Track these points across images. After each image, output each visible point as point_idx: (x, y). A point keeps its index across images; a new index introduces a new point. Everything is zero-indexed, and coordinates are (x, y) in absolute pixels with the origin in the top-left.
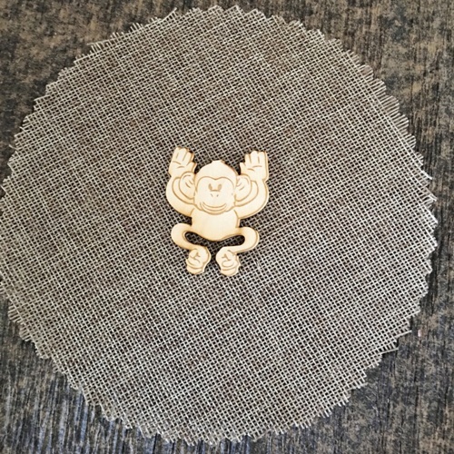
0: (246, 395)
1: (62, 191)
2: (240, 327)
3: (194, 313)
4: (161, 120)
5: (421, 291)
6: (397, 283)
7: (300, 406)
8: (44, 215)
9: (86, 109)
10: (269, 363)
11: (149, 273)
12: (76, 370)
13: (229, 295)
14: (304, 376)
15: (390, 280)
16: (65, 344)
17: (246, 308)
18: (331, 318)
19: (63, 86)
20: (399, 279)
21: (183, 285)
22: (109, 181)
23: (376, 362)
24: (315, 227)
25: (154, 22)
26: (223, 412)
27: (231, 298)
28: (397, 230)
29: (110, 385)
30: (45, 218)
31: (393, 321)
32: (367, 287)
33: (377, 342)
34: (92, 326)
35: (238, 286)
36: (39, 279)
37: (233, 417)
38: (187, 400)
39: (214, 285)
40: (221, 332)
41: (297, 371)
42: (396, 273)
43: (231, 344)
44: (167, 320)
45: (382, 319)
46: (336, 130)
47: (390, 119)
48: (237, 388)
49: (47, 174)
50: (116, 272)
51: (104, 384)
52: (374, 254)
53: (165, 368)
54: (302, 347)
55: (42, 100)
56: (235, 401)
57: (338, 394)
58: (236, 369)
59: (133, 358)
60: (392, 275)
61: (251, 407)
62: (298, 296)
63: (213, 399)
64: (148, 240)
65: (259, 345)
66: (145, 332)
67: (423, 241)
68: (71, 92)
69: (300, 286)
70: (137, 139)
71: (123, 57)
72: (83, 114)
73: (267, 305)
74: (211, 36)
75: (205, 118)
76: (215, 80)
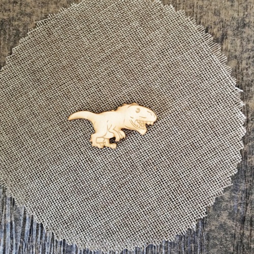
0: (136, 224)
1: (25, 110)
2: (131, 185)
3: (104, 177)
4: (80, 65)
5: (237, 160)
6: (223, 156)
7: (167, 229)
8: (15, 124)
9: (36, 61)
10: (149, 205)
11: (77, 156)
12: (39, 213)
13: (124, 166)
14: (170, 212)
15: (219, 154)
16: (31, 198)
17: (134, 174)
18: (184, 178)
19: (22, 48)
20: (224, 153)
21: (97, 162)
22: (52, 103)
23: (212, 202)
24: (173, 124)
25: (73, 6)
26: (123, 234)
27: (125, 168)
28: (222, 124)
29: (58, 221)
30: (16, 126)
31: (221, 178)
32: (205, 159)
33: (212, 191)
34: (46, 187)
35: (129, 161)
36: (14, 161)
37: (129, 237)
38: (102, 228)
39: (115, 161)
40: (120, 188)
41: (165, 209)
42: (222, 149)
43: (126, 195)
44: (89, 182)
45: (215, 177)
46: (184, 65)
47: (216, 57)
48: (131, 220)
49: (16, 101)
50: (58, 155)
51: (55, 220)
52: (208, 138)
53: (89, 210)
54: (168, 195)
55: (11, 57)
56: (130, 228)
57: (190, 221)
58: (130, 209)
59: (70, 205)
60: (220, 151)
61: (139, 230)
62: (164, 166)
63: (117, 227)
64: (76, 136)
65: (142, 195)
66: (76, 190)
67: (238, 129)
68: (27, 52)
69: (165, 160)
70: (66, 77)
71: (56, 29)
72: (35, 64)
73: (146, 172)
74: (107, 13)
75: (105, 63)
76: (110, 39)
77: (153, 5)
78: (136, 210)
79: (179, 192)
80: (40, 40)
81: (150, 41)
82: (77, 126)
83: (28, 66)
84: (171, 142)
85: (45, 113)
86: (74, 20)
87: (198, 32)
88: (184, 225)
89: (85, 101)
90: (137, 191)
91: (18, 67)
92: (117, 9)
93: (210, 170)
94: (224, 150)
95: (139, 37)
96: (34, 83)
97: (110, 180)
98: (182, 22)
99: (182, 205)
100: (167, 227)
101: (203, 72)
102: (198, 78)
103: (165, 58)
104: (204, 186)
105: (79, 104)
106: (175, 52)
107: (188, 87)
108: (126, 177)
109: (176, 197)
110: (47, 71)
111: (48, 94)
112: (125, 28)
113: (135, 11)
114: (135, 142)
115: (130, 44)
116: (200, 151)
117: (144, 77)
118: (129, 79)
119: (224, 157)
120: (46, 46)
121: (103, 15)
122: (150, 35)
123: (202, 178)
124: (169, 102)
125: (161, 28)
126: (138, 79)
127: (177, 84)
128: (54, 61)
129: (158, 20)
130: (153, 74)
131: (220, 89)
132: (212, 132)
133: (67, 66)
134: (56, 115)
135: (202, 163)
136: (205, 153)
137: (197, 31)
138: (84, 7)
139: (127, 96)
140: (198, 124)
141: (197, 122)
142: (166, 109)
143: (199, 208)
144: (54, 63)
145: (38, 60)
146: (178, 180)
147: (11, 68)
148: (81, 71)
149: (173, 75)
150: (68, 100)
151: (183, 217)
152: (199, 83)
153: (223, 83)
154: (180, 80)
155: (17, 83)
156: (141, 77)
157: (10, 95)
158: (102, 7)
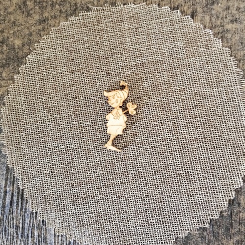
0: (107, 226)
1: (49, 82)
3: (95, 172)
4: (114, 61)
5: (223, 207)
6: (212, 197)
7: (133, 242)
8: (36, 91)
9: (76, 42)
10: (125, 213)
11: (78, 142)
12: (24, 179)
13: (117, 169)
14: (142, 228)
15: (208, 194)
16: (23, 163)
17: (123, 180)
18: (167, 202)
19: (69, 25)
20: (214, 195)
21: (94, 155)
22: (75, 85)
23: (183, 235)
24: (177, 150)
25: (130, 5)
26: (92, 229)
27: (117, 171)
28: (223, 168)
29: (39, 193)
31: (201, 217)
32: (194, 193)
34: (40, 159)
35: (123, 166)
36: (21, 124)
37: (96, 234)
38: (75, 216)
39: (110, 161)
40: (106, 187)
41: (138, 223)
42: (213, 191)
43: (108, 196)
44: (79, 170)
45: (196, 213)
46: (209, 100)
47: (242, 105)
48: (104, 220)
49: (45, 70)
50: (62, 135)
51: (36, 191)
52: (204, 176)
53: (70, 195)
54: (146, 212)
55: (56, 30)
56: (100, 227)
58: (106, 210)
59: (55, 183)
60: (210, 192)
61: (107, 233)
62: (154, 184)
63: (89, 221)
64: (84, 124)
65: (123, 202)
66: (66, 172)
67: (235, 180)
68: (72, 30)
69: (157, 179)
70: (98, 67)
71: (107, 20)
72: (75, 44)
73: (135, 183)
74: (158, 24)
75: (138, 69)
76: (152, 48)
77: (204, 33)
78: (111, 213)
79: (157, 214)
80: (88, 24)
81: (188, 65)
82: (90, 116)
83: (68, 43)
84: (169, 165)
85: (65, 92)
86: (126, 18)
87: (236, 75)
90: (120, 196)
91: (59, 41)
92: (169, 24)
93: (194, 206)
95: (179, 57)
96: (67, 61)
97: (99, 176)
98: (224, 59)
99: (155, 226)
100: (133, 240)
101: (225, 113)
102: (218, 117)
103: (194, 86)
104: (182, 217)
105: (99, 96)
106: (206, 84)
107: (204, 121)
108: (114, 179)
109: (152, 217)
110: (83, 55)
111: (76, 76)
112: (169, 44)
113: (185, 32)
114: (136, 151)
115: (168, 61)
116: (192, 184)
117: (168, 95)
118: (154, 92)
119: (212, 200)
120: (91, 33)
121: (154, 24)
122: (189, 59)
123: (184, 210)
124: (182, 128)
125: (202, 57)
126: (161, 95)
127: (196, 115)
128: (92, 48)
129: (202, 48)
130: (177, 96)
131: (235, 135)
132: (210, 172)
133: (103, 58)
134: (75, 98)
136: (196, 188)
137: (235, 73)
138: (140, 11)
139: (145, 106)
140: (201, 159)
141: (200, 157)
142: (176, 132)
143: (170, 235)
144: (92, 51)
145: (78, 42)
146: (161, 202)
147: (52, 39)
148: (113, 67)
149: (196, 105)
150: (91, 88)
151: (151, 237)
152: (217, 122)
153: (239, 131)
154: (200, 112)
155: (53, 55)
156: (166, 94)
157: (41, 64)
158: (156, 16)
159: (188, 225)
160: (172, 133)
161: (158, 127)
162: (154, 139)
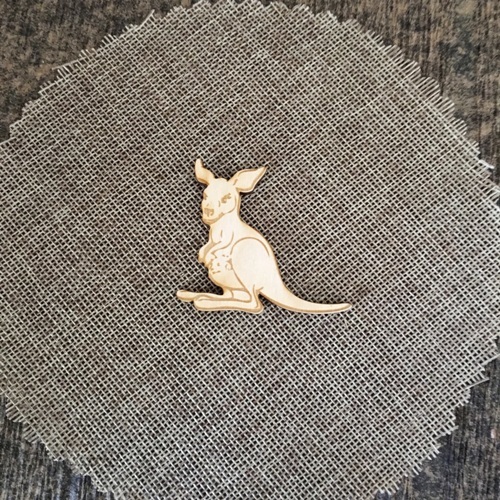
77: (293, 15)
79: (395, 386)
80: (67, 103)
81: (296, 85)
82: (166, 273)
83: (46, 158)
85: (93, 254)
86: (135, 58)
88: (414, 454)
89: (175, 220)
90: (308, 393)
91: (25, 164)
93: (452, 333)
94: (473, 287)
95: (272, 79)
96: (63, 193)
97: (248, 379)
98: (355, 43)
100: (379, 464)
101: (410, 135)
102: (403, 150)
103: (331, 117)
104: (443, 366)
105: (164, 227)
106: (349, 103)
109: (390, 398)
111: (97, 212)
112: (242, 65)
113: (259, 30)
115: (256, 95)
116: (426, 295)
119: (476, 302)
120: (82, 115)
121: (194, 43)
123: (438, 350)
124: (351, 203)
126: (280, 163)
127: (362, 166)
129: (306, 42)
131: (450, 165)
132: (445, 254)
133: (131, 151)
134: (118, 255)
135: (434, 319)
136: (438, 298)
137: (388, 57)
138: (154, 31)
139: (262, 199)
140: (416, 240)
141: (413, 237)
142: (345, 217)
143: (441, 413)
144: (103, 148)
145: (66, 145)
146: (390, 360)
147: (9, 166)
148: (160, 158)
149: (352, 148)
150: (140, 220)
151: (409, 437)
152: (405, 158)
153: (452, 154)
154: (366, 157)
155: (27, 196)
156: (287, 158)
157: (13, 224)
158: (191, 27)
159: (462, 374)
160: (338, 222)
161: (308, 225)
162: (312, 251)
